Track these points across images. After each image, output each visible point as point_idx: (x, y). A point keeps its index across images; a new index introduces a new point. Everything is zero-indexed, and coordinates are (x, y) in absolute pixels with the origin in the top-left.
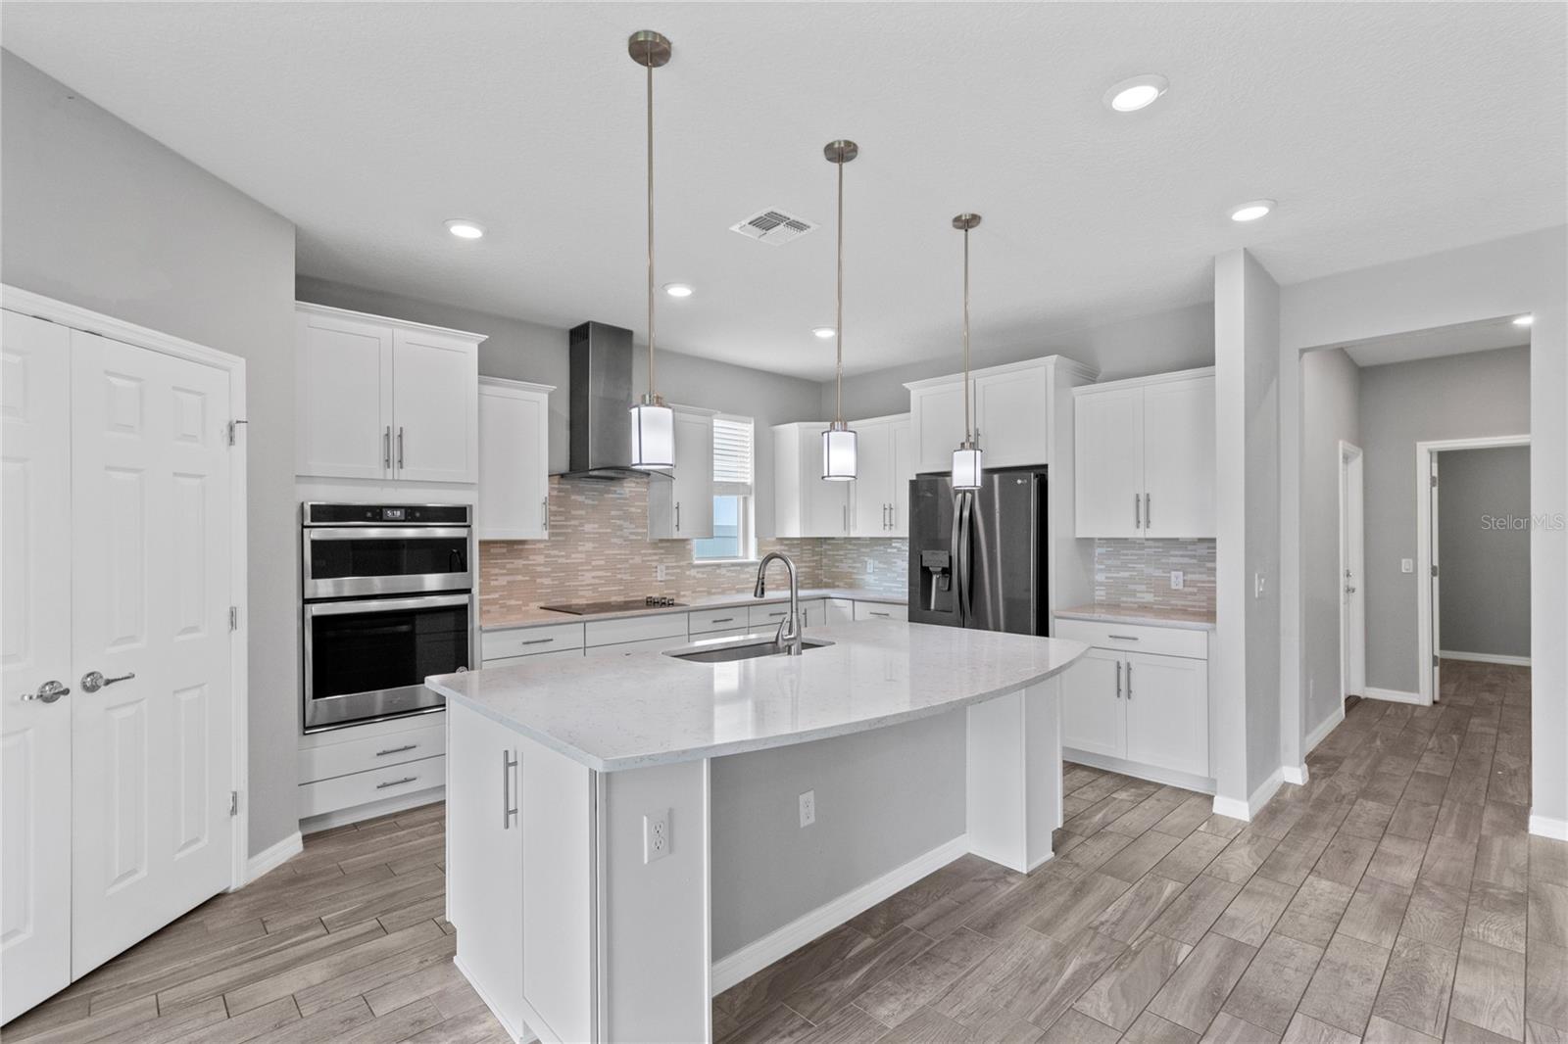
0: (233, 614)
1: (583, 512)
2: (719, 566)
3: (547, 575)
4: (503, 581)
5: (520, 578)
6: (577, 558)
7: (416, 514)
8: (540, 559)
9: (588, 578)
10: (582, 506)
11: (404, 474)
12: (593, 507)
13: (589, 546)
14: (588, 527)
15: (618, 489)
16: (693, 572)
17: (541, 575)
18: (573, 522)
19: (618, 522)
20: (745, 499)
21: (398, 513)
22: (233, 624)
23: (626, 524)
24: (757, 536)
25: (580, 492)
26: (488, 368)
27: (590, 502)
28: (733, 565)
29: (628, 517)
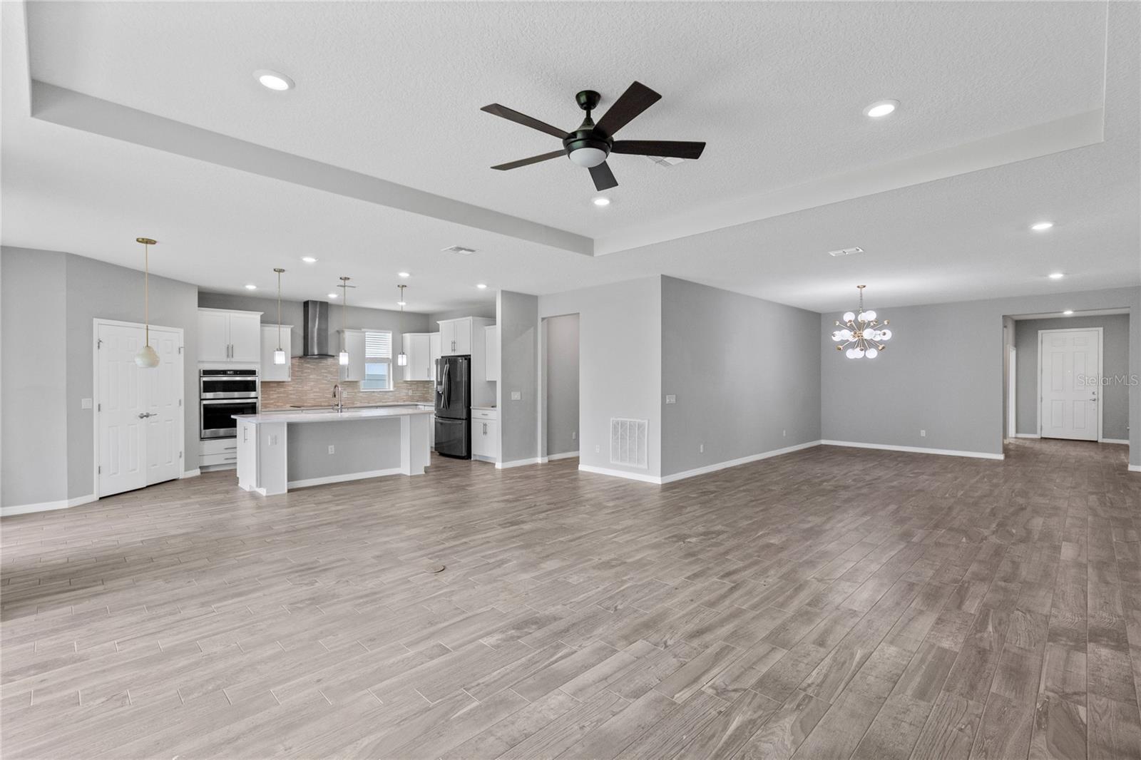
0: (180, 401)
1: (309, 371)
2: (374, 392)
3: (294, 394)
4: (275, 396)
5: (282, 395)
6: (306, 388)
7: (236, 373)
8: (291, 388)
9: (312, 396)
10: (308, 368)
11: (233, 360)
12: (314, 369)
13: (312, 383)
14: (311, 377)
15: (325, 362)
16: (361, 394)
17: (291, 394)
18: (305, 375)
19: (325, 374)
20: (389, 365)
21: (231, 372)
22: (180, 404)
23: (329, 375)
24: (393, 380)
25: (308, 363)
26: (264, 321)
27: (312, 367)
28: (381, 392)
29: (330, 372)
